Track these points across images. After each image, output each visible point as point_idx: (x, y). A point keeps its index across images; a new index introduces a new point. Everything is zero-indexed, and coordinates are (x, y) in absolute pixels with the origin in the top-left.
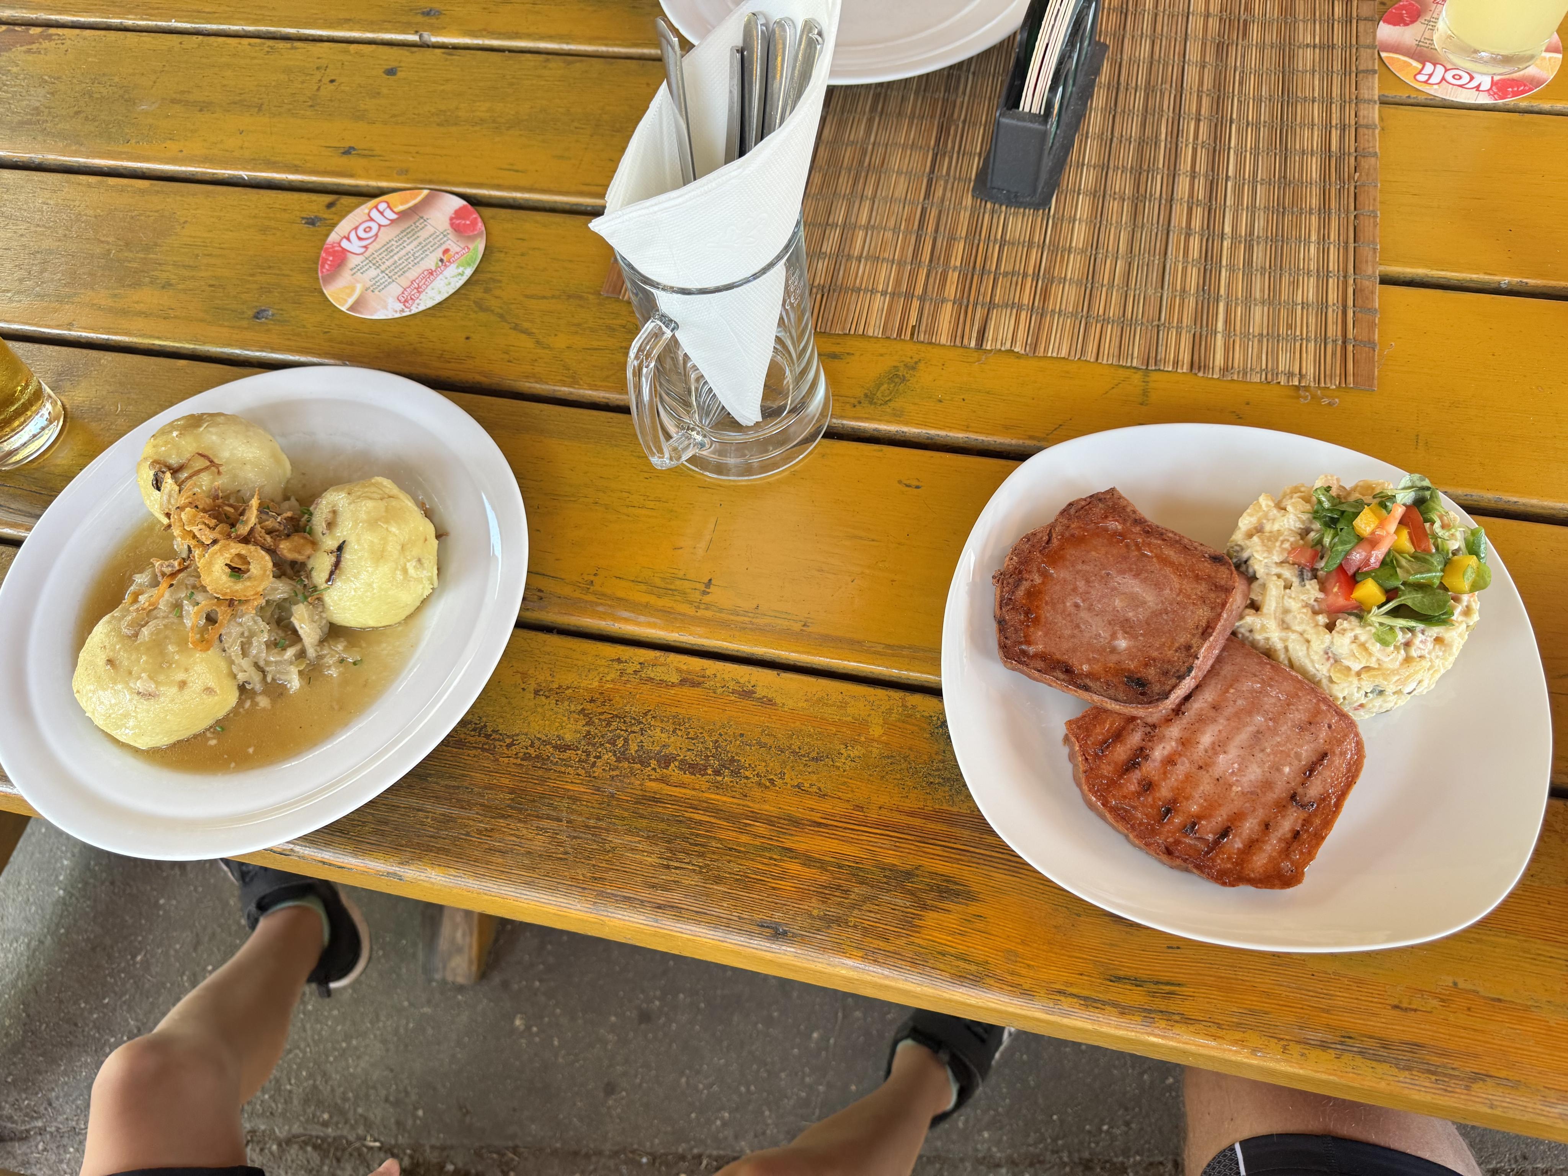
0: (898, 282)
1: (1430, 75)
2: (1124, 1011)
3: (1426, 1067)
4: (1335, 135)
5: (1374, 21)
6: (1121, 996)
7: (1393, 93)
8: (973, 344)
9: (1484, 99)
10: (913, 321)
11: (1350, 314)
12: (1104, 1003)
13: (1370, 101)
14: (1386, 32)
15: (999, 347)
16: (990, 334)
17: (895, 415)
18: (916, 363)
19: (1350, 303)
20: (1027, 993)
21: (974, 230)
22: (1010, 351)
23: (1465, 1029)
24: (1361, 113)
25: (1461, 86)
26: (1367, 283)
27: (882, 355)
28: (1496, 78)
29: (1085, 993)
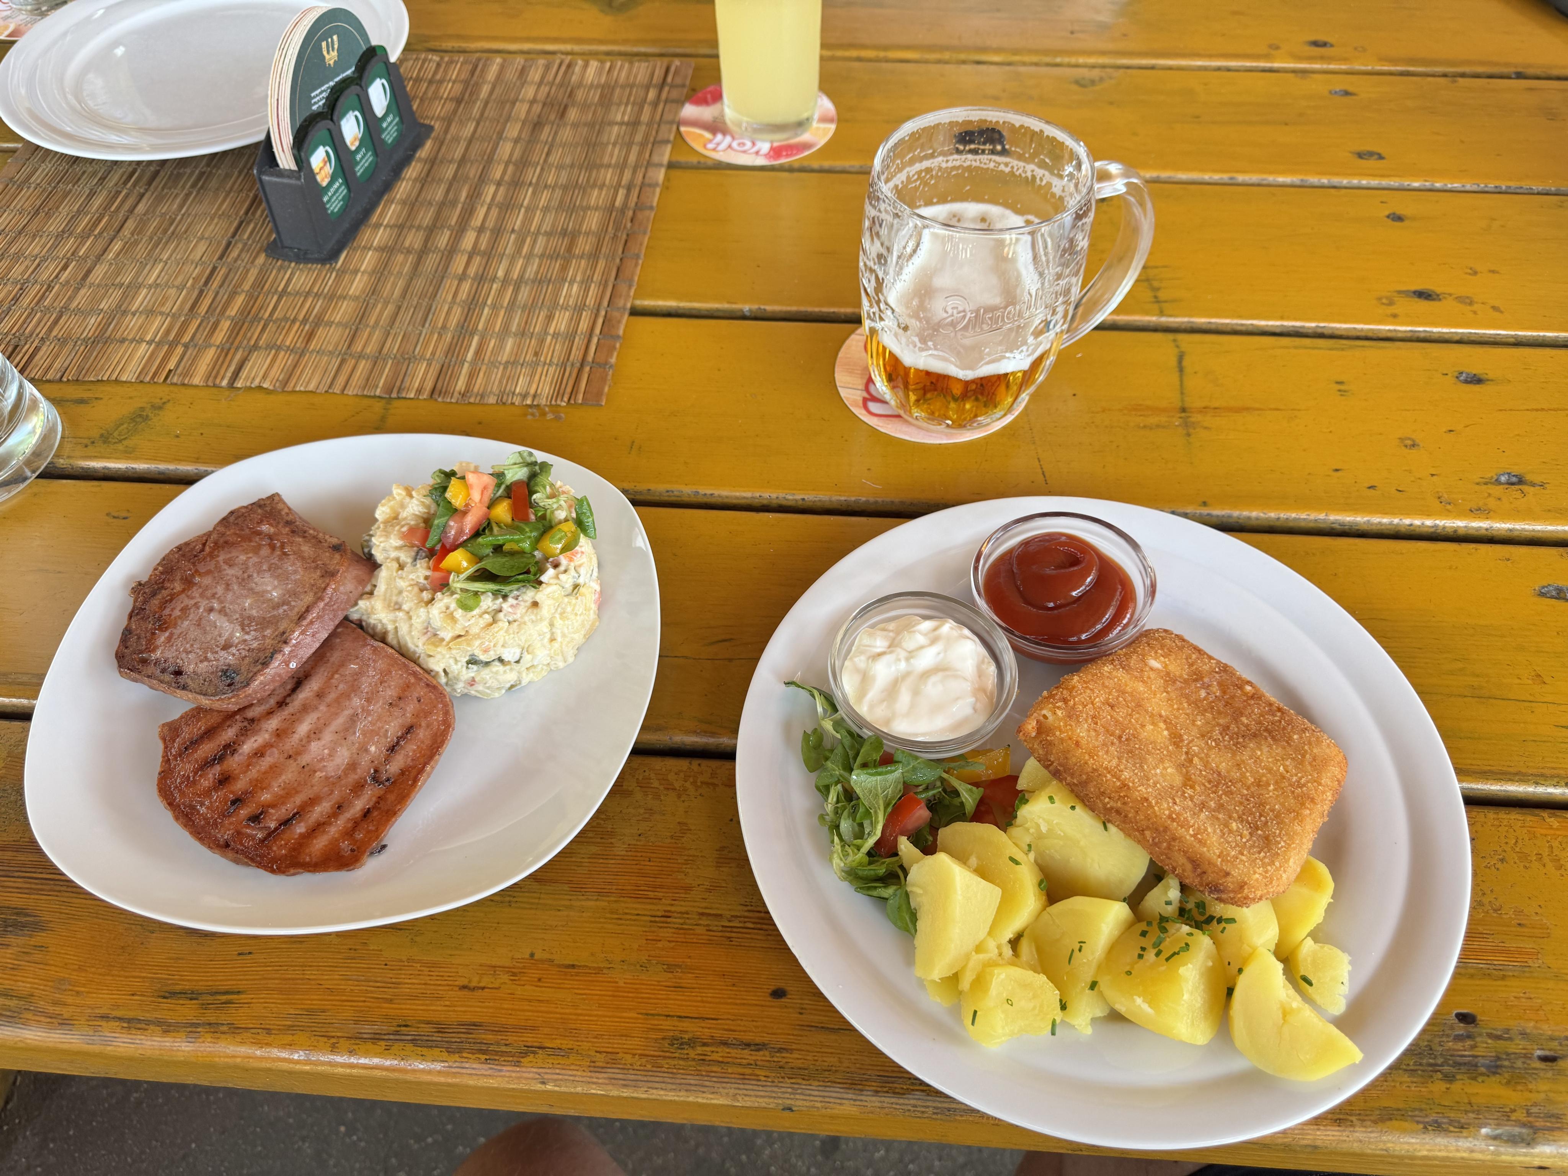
0: (168, 332)
1: (718, 144)
2: (167, 1028)
3: (477, 1047)
4: (622, 193)
5: (681, 103)
6: (171, 1013)
7: (682, 158)
8: (225, 383)
9: (760, 161)
10: (171, 365)
11: (595, 340)
12: (148, 1022)
13: (660, 165)
14: (689, 111)
15: (248, 384)
16: (244, 374)
17: (126, 452)
18: (164, 403)
19: (597, 331)
20: (65, 1023)
21: (259, 284)
22: (260, 388)
23: (530, 1001)
24: (648, 175)
25: (744, 152)
26: (616, 314)
27: (131, 398)
28: (776, 144)
29: (130, 1014)
